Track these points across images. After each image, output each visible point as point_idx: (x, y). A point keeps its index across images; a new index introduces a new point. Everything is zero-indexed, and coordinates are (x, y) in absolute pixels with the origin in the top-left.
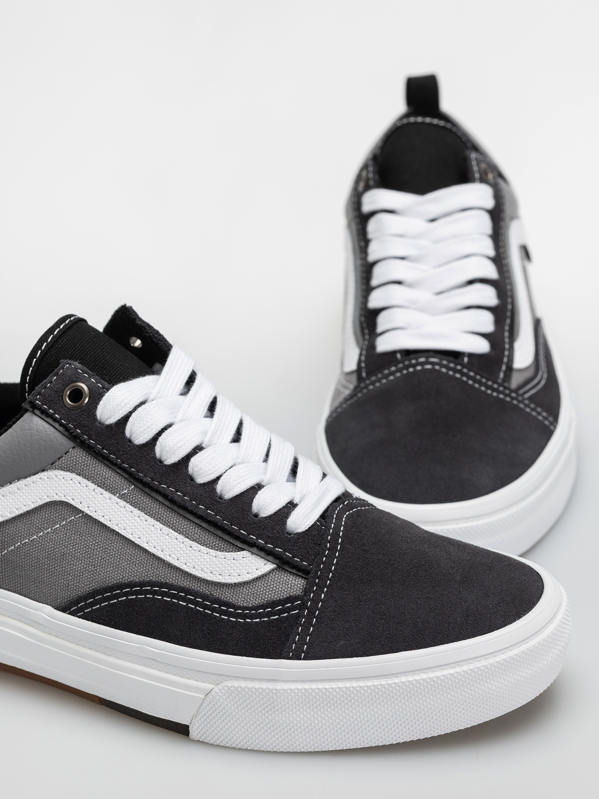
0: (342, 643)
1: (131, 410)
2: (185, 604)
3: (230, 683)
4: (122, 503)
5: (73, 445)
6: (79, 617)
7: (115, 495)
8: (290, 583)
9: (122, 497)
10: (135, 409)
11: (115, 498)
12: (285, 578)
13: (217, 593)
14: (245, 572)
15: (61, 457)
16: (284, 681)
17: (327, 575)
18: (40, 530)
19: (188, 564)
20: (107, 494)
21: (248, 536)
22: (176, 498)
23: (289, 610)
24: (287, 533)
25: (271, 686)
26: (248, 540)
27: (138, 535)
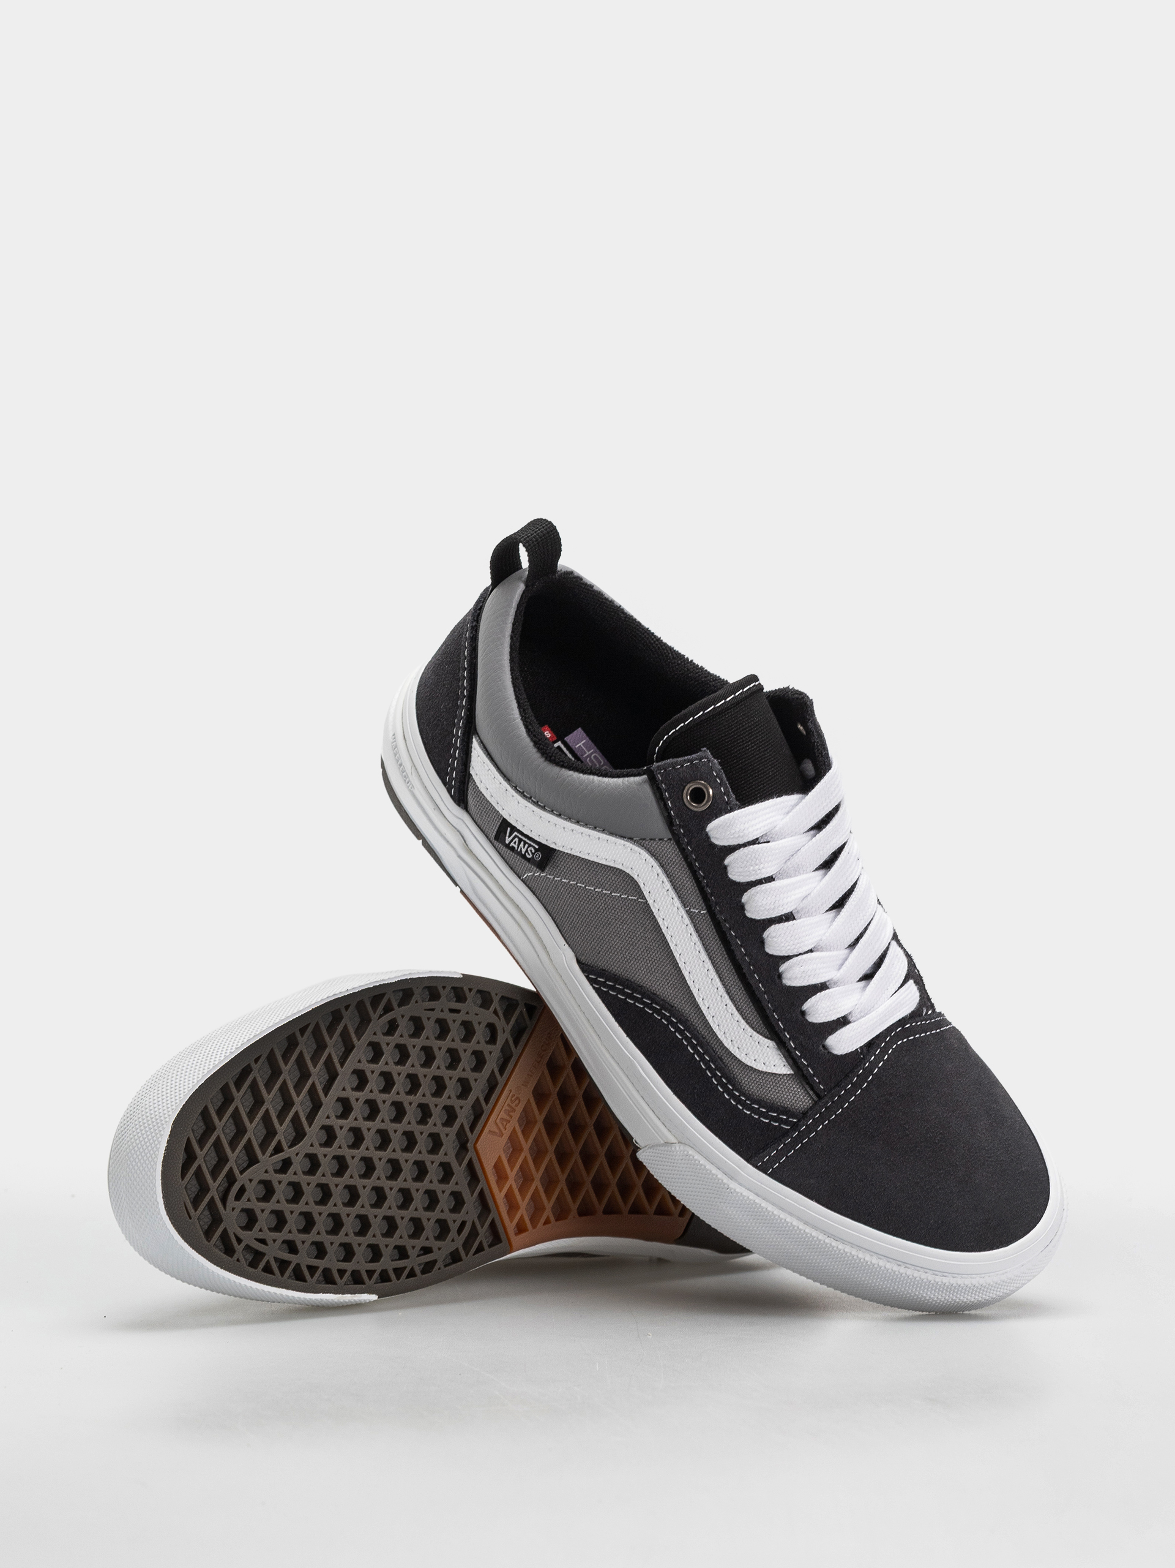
0: (812, 1181)
1: (741, 843)
2: (692, 1052)
3: (691, 1152)
4: (687, 920)
5: (670, 836)
6: (594, 988)
7: (685, 907)
8: (798, 1096)
9: (688, 912)
10: (745, 845)
11: (683, 912)
12: (796, 1089)
13: (726, 1060)
14: (762, 1061)
15: (654, 840)
16: (740, 1184)
17: (835, 1110)
18: (602, 886)
19: (715, 1018)
20: (677, 903)
21: (783, 1031)
22: (737, 953)
23: (781, 1121)
24: (824, 1046)
25: (726, 1180)
26: (781, 1035)
27: (685, 960)
